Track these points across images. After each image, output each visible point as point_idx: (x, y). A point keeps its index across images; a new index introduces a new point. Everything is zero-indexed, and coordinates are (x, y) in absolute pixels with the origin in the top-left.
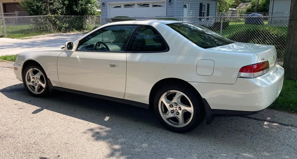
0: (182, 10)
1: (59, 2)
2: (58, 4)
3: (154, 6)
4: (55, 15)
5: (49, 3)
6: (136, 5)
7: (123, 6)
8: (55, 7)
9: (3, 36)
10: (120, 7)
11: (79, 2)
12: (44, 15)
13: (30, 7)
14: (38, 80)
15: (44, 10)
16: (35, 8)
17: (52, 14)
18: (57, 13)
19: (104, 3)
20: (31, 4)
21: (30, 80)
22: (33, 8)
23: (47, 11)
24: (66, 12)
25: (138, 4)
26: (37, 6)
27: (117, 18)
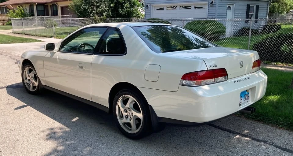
0: (225, 12)
1: (106, 5)
2: (104, 7)
3: (196, 8)
4: (101, 17)
5: (96, 6)
6: (178, 7)
7: (165, 8)
8: (101, 10)
9: (52, 37)
10: (163, 9)
11: (124, 4)
12: (90, 17)
13: (78, 10)
14: (32, 78)
15: (91, 13)
16: (82, 10)
17: (98, 17)
18: (103, 16)
19: (148, 5)
20: (80, 6)
21: (26, 78)
22: (81, 11)
23: (94, 13)
24: (112, 14)
25: (180, 6)
26: (84, 9)
27: (149, 20)
